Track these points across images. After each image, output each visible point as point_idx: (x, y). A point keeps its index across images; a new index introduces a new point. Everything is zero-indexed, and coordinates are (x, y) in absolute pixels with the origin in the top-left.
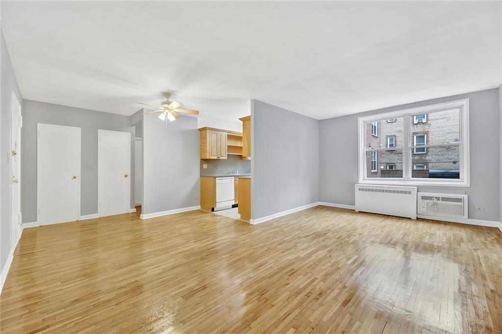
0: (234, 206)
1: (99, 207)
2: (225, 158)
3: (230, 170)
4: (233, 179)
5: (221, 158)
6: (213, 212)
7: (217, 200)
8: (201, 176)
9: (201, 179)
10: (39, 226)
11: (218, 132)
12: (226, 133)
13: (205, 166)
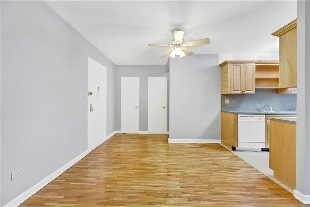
0: (263, 150)
1: (148, 128)
2: (253, 92)
3: (259, 105)
4: (263, 118)
5: (246, 92)
6: (233, 152)
7: (239, 139)
8: (222, 111)
9: (222, 114)
10: (121, 133)
11: (242, 65)
12: (254, 65)
13: (227, 101)
